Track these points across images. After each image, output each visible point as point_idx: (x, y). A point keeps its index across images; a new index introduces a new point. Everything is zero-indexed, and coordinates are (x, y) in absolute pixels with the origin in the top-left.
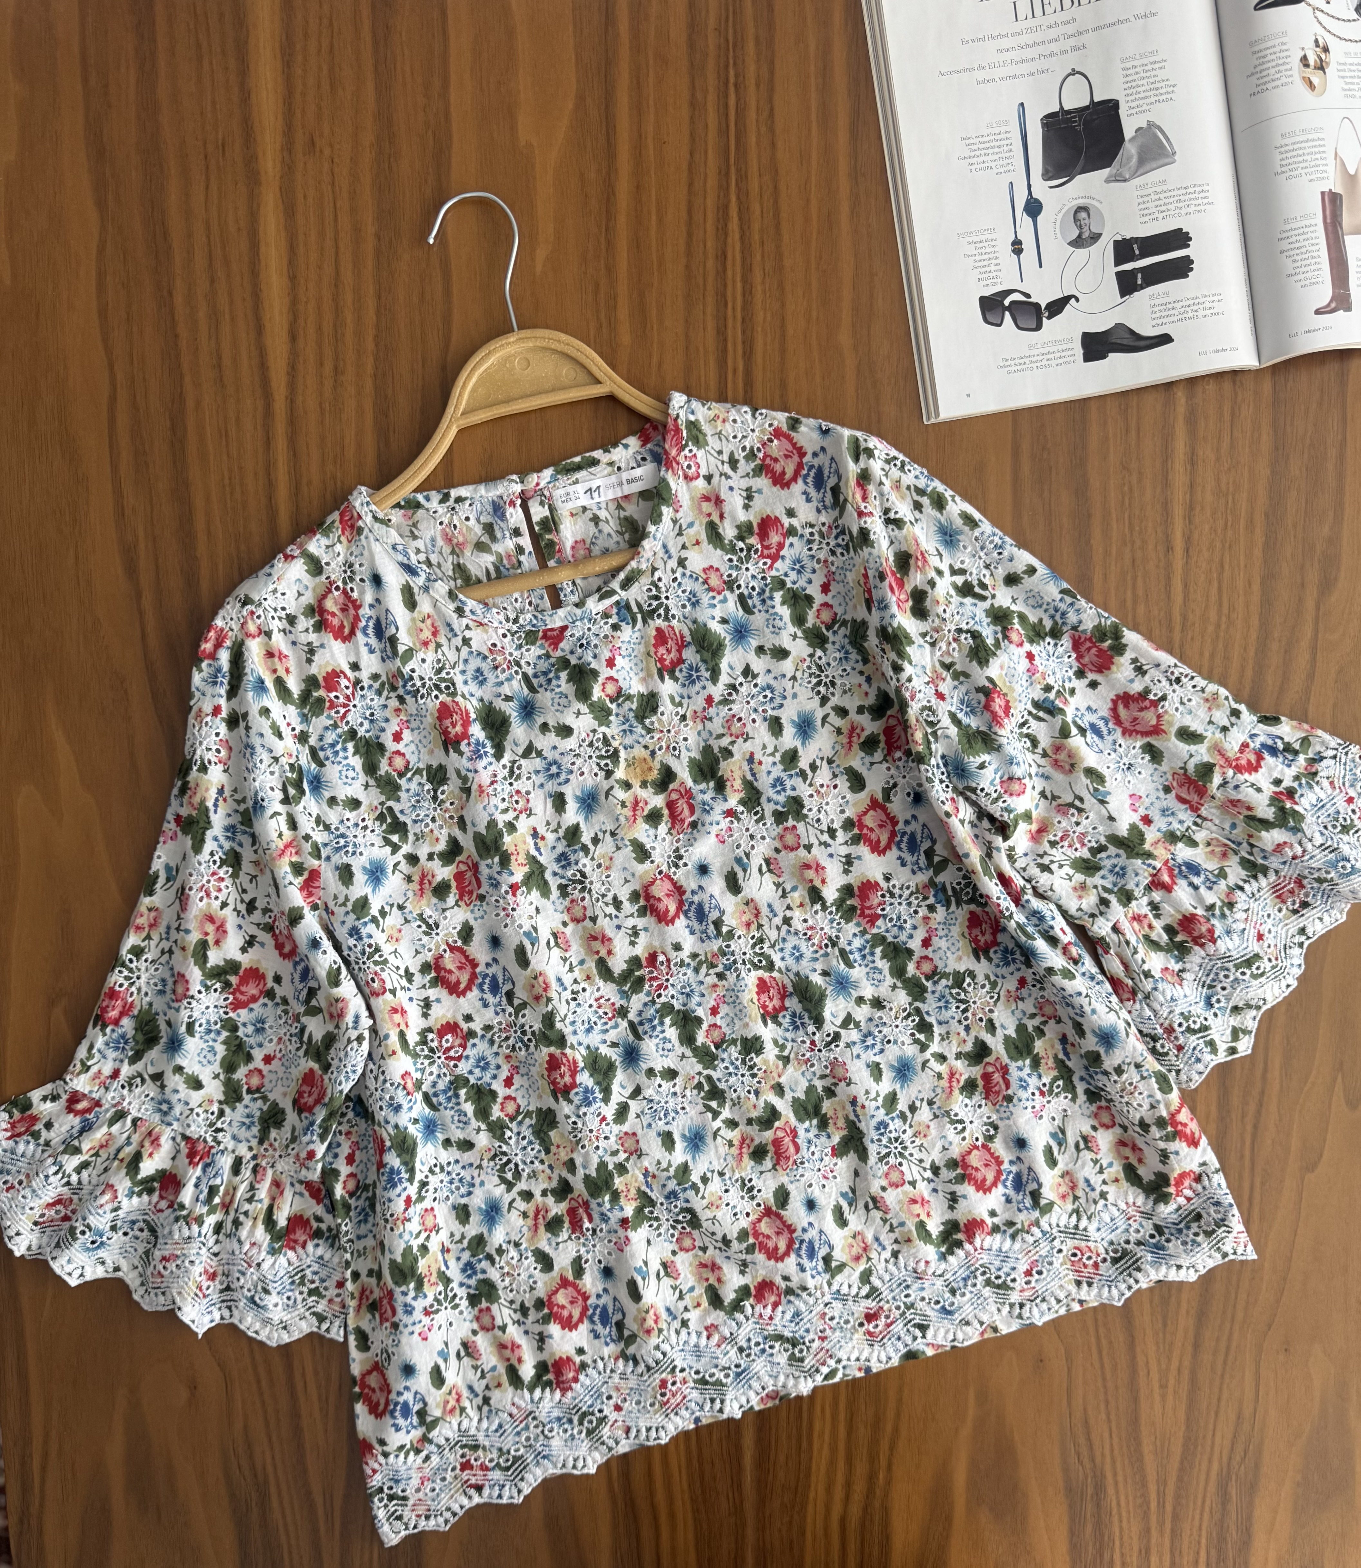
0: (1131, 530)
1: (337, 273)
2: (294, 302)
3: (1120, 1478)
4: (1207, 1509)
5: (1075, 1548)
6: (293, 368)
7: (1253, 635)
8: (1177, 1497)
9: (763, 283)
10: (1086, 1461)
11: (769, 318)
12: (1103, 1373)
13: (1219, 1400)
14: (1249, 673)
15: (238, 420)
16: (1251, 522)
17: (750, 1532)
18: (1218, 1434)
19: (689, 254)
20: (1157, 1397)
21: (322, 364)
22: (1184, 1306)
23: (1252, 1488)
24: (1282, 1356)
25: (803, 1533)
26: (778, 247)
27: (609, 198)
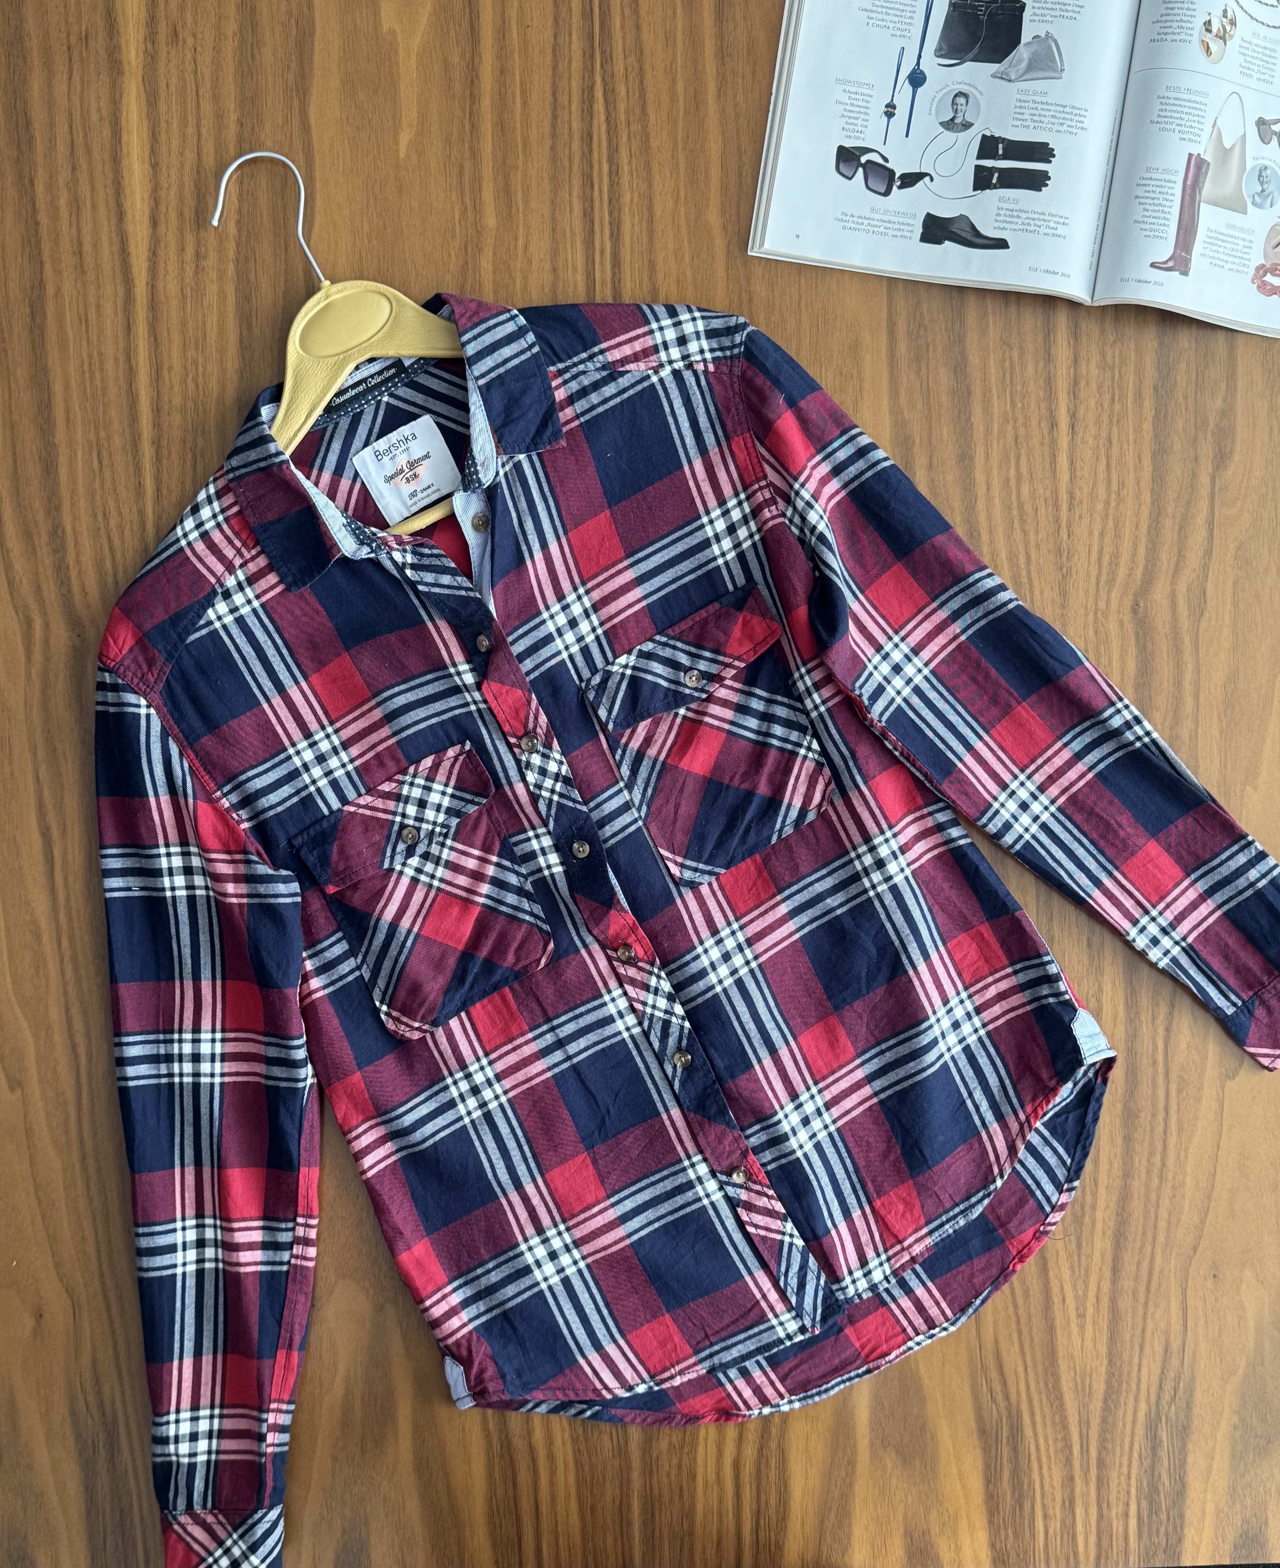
0: (1013, 405)
1: (199, 159)
2: (156, 189)
3: (1038, 1419)
4: (1136, 1455)
5: (992, 1498)
6: (154, 254)
7: (1146, 512)
8: (1103, 1441)
9: (630, 163)
10: (1000, 1398)
11: (636, 199)
13: (1143, 1331)
14: (1142, 551)
15: (98, 306)
16: (1139, 395)
17: (636, 1475)
18: (1144, 1370)
19: (554, 136)
20: (1075, 1328)
21: (183, 250)
22: (1099, 1226)
23: (1184, 1431)
24: (1210, 1283)
25: (693, 1478)
26: (645, 127)
27: (472, 82)
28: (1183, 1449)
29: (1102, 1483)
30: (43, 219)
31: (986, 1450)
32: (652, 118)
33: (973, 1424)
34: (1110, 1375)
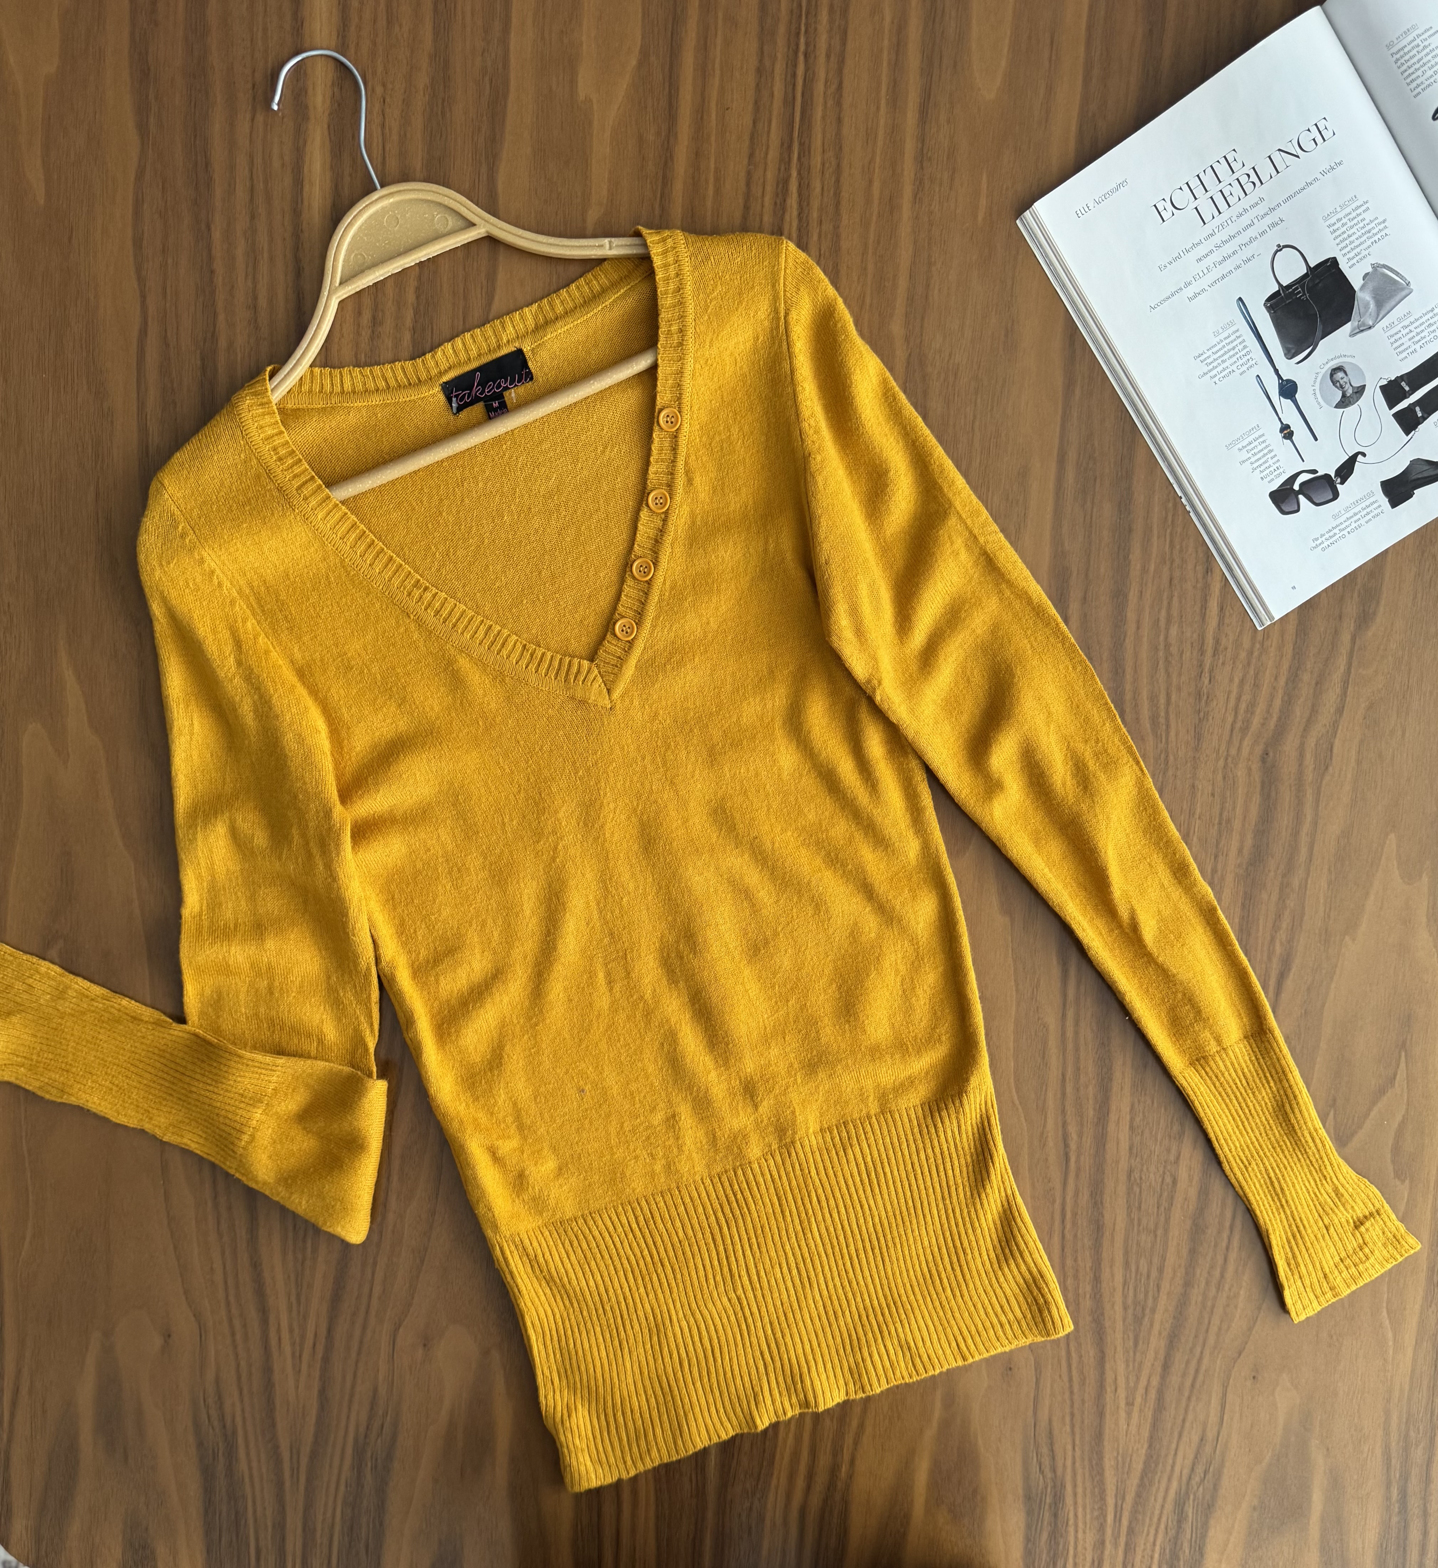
3: (1080, 1490)
4: (1162, 1526)
5: (1029, 1553)
7: (1286, 665)
8: (1134, 1512)
10: (1047, 1471)
12: (1071, 1386)
13: (1184, 1421)
14: (1278, 702)
17: (710, 1515)
18: (1180, 1454)
20: (1123, 1414)
22: (1157, 1326)
23: (1208, 1508)
24: (1249, 1383)
25: (761, 1518)
26: (836, 228)
27: (666, 163)
28: (1205, 1525)
29: (1129, 1548)
30: (219, 266)
31: (1029, 1513)
32: (845, 217)
33: (1020, 1491)
34: (1149, 1457)
